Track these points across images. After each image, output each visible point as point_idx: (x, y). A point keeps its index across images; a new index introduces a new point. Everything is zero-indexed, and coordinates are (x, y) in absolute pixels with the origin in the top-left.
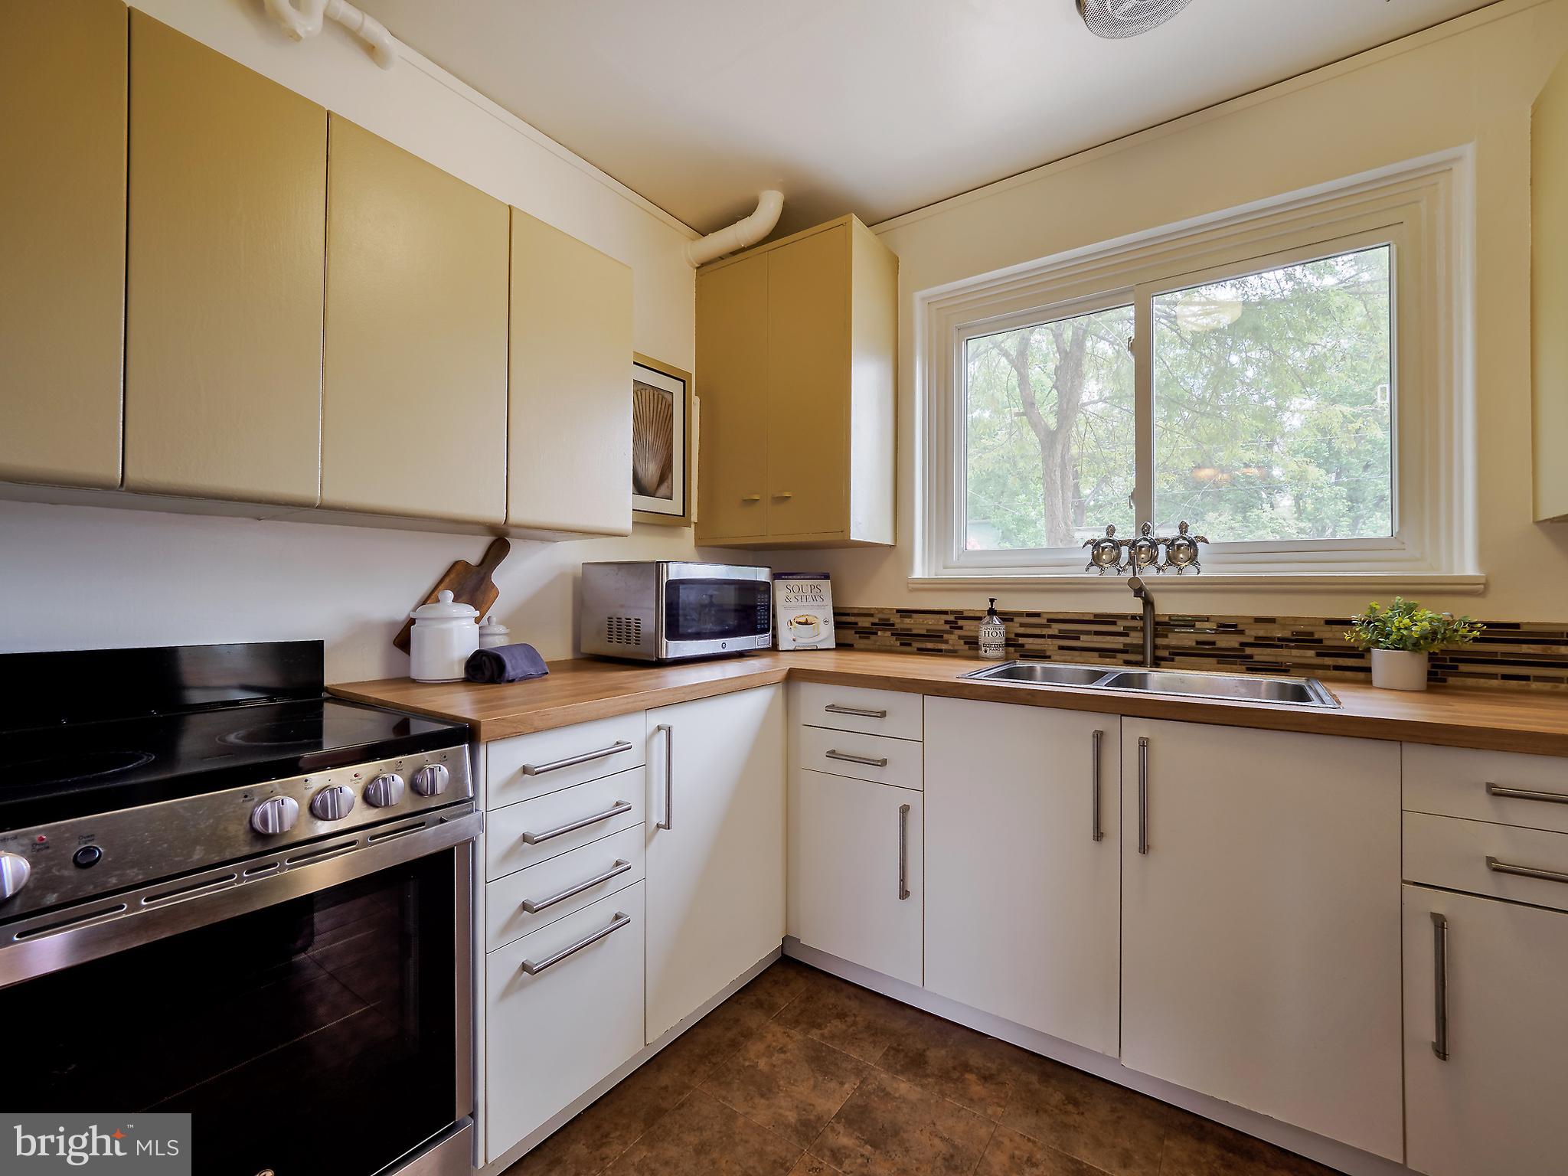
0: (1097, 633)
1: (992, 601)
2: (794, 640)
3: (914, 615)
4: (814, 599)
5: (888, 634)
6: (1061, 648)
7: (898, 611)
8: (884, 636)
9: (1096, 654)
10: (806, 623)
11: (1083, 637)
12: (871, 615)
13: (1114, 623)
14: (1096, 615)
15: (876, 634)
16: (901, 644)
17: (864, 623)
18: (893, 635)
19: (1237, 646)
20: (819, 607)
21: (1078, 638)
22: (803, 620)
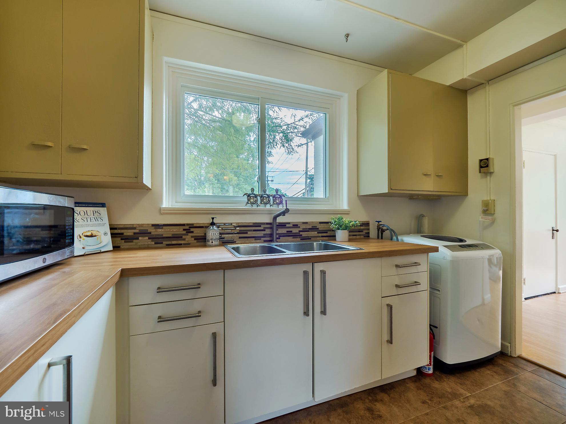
0: (254, 230)
1: (213, 218)
2: (83, 248)
3: (164, 227)
4: (96, 219)
5: (147, 238)
6: (240, 238)
7: (153, 225)
8: (143, 240)
9: (254, 239)
10: (92, 236)
11: (249, 233)
12: (135, 228)
13: (260, 226)
14: (254, 223)
15: (138, 239)
16: (155, 243)
17: (129, 233)
18: (149, 238)
19: (298, 232)
20: (99, 225)
21: (247, 233)
22: (89, 234)
